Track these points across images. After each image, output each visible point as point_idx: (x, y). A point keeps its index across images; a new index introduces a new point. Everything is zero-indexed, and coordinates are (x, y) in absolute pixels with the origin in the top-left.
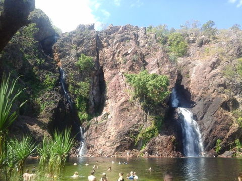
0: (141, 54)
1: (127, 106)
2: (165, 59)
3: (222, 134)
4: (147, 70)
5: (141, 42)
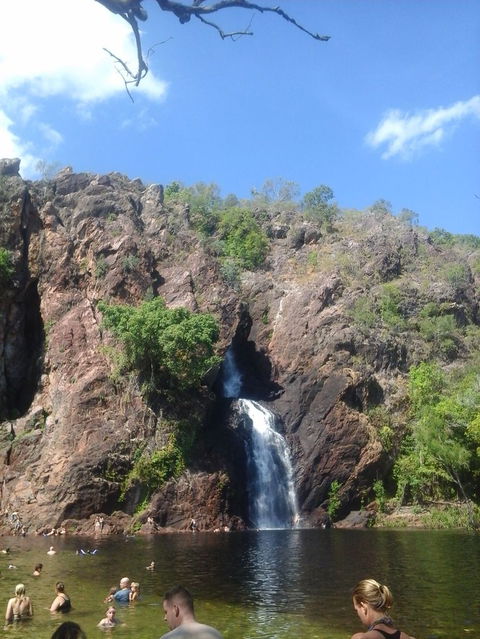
0: (148, 255)
1: (102, 393)
2: (211, 273)
3: (343, 468)
4: (162, 298)
5: (149, 224)
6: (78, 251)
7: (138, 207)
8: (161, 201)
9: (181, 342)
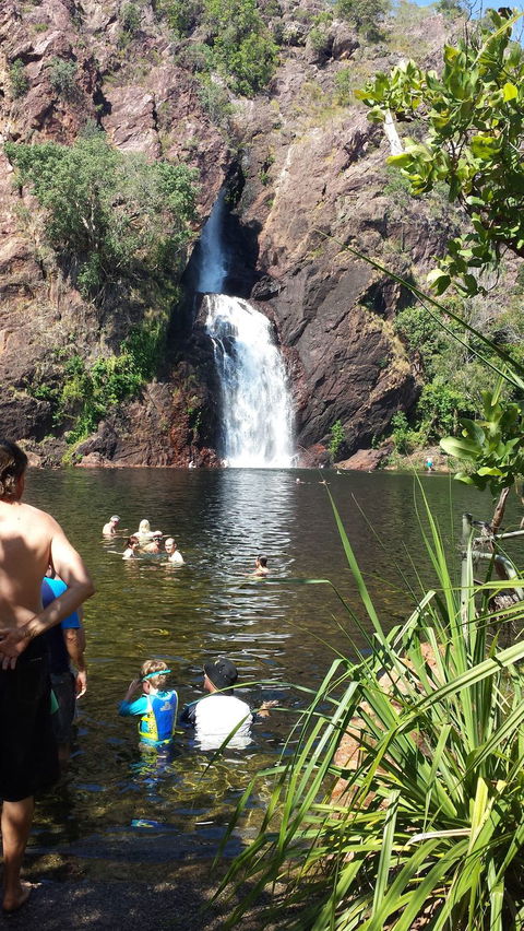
0: (89, 64)
1: (25, 276)
2: (184, 100)
3: (354, 395)
4: (109, 135)
5: (92, 13)
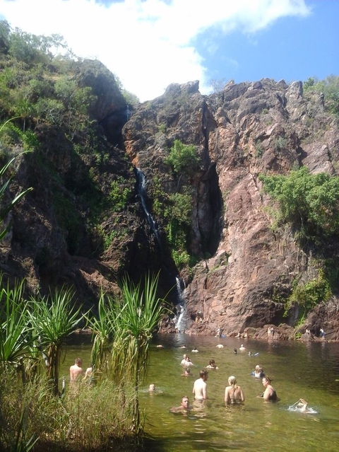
0: (293, 136)
1: (266, 239)
5: (293, 113)
6: (242, 140)
7: (283, 101)
8: (301, 94)
9: (324, 199)
